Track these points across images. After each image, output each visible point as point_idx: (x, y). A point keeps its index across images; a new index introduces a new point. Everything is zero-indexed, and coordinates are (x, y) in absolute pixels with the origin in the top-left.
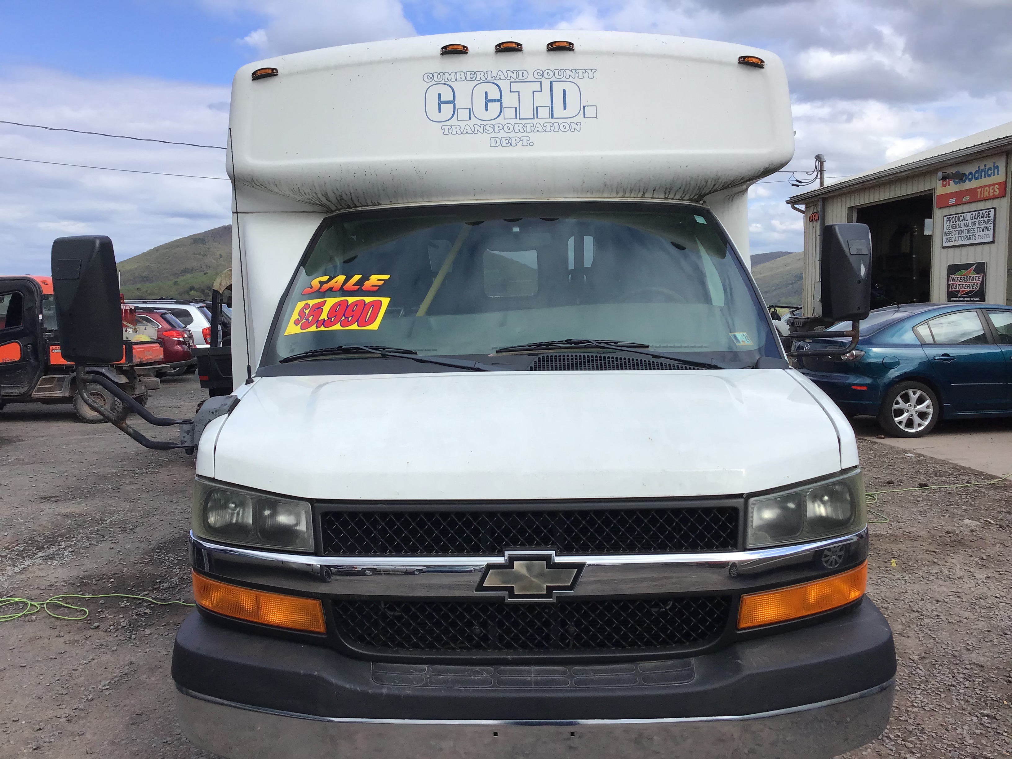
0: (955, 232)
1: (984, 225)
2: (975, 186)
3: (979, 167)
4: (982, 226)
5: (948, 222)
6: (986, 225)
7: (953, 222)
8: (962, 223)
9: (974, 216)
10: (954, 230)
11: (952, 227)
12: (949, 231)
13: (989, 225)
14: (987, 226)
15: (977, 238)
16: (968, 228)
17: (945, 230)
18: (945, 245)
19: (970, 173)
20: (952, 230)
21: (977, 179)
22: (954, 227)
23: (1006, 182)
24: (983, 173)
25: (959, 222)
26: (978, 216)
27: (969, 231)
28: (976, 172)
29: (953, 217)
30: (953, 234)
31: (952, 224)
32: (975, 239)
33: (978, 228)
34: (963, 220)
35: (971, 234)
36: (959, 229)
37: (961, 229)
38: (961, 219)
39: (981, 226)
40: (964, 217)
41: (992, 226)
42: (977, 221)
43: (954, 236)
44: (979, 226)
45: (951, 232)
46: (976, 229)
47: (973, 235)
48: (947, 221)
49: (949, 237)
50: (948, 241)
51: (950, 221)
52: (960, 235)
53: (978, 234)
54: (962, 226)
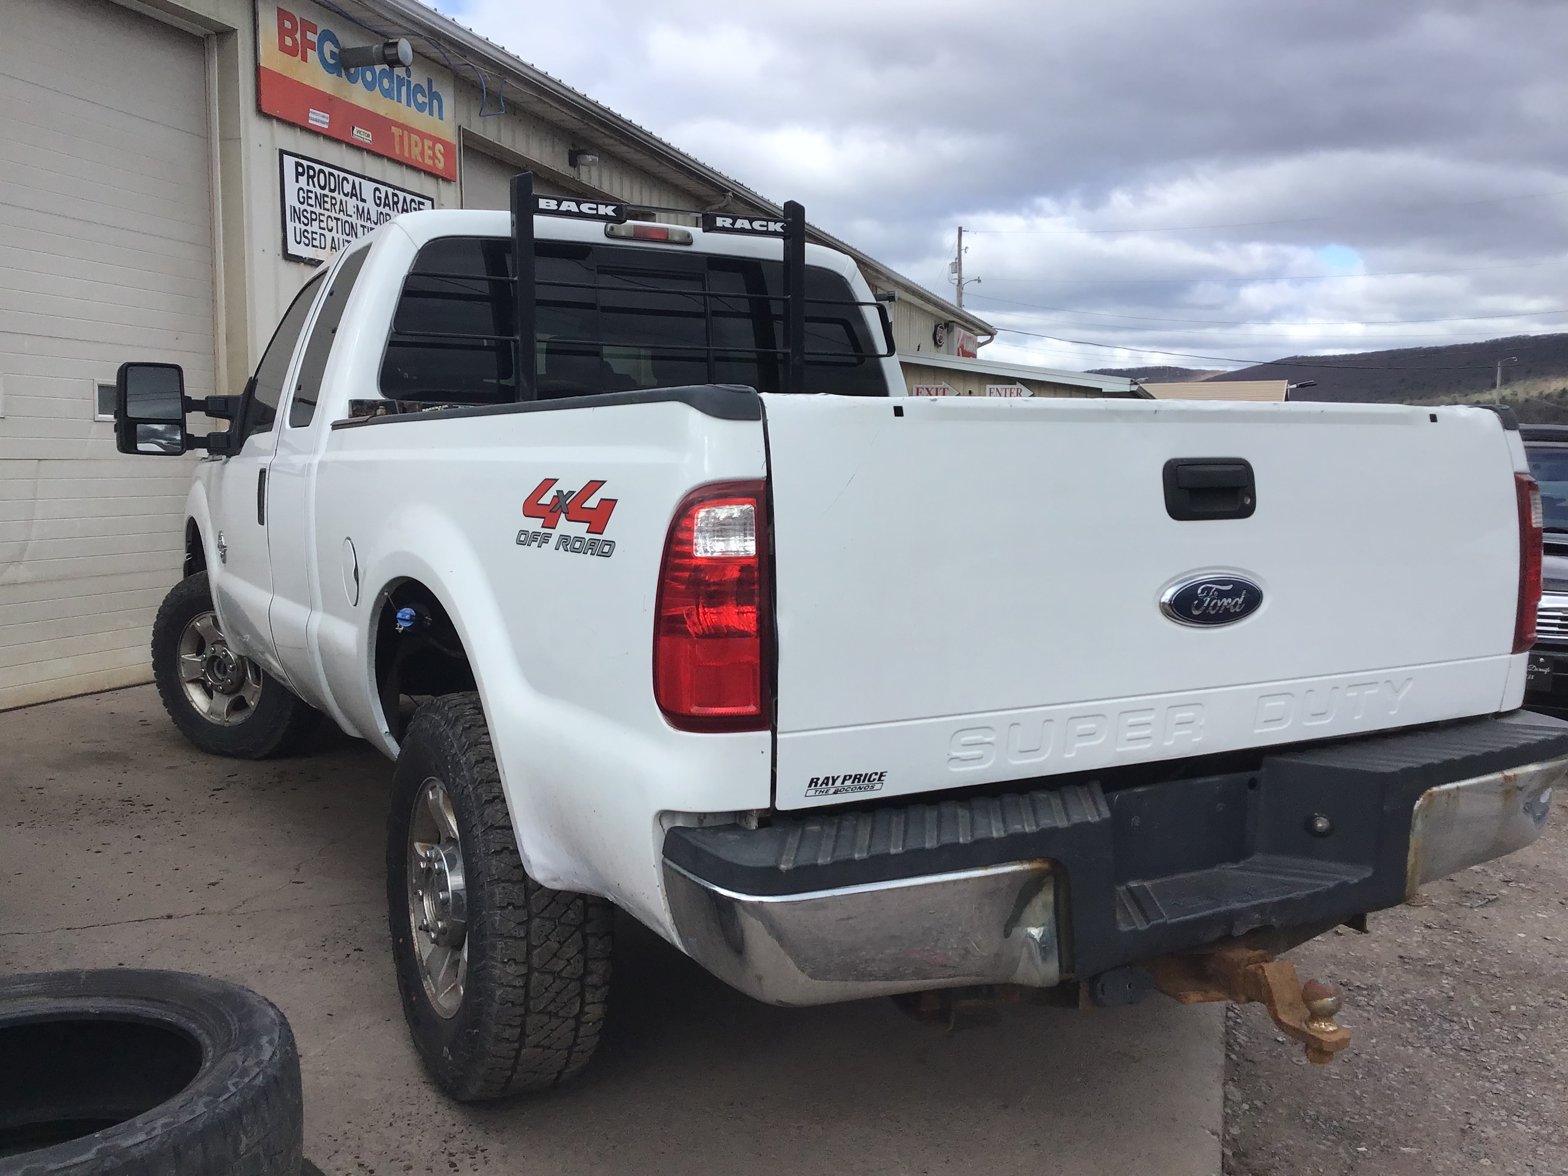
0: (332, 224)
2: (383, 111)
5: (303, 180)
7: (321, 188)
8: (352, 202)
9: (383, 196)
10: (327, 213)
11: (320, 202)
12: (309, 209)
17: (291, 199)
20: (318, 210)
22: (326, 206)
23: (455, 147)
25: (342, 196)
26: (396, 203)
29: (321, 171)
30: (323, 225)
31: (319, 191)
34: (352, 194)
36: (341, 216)
37: (348, 219)
38: (348, 188)
40: (354, 187)
43: (327, 235)
45: (318, 218)
48: (298, 174)
49: (308, 228)
51: (313, 177)
54: (351, 210)
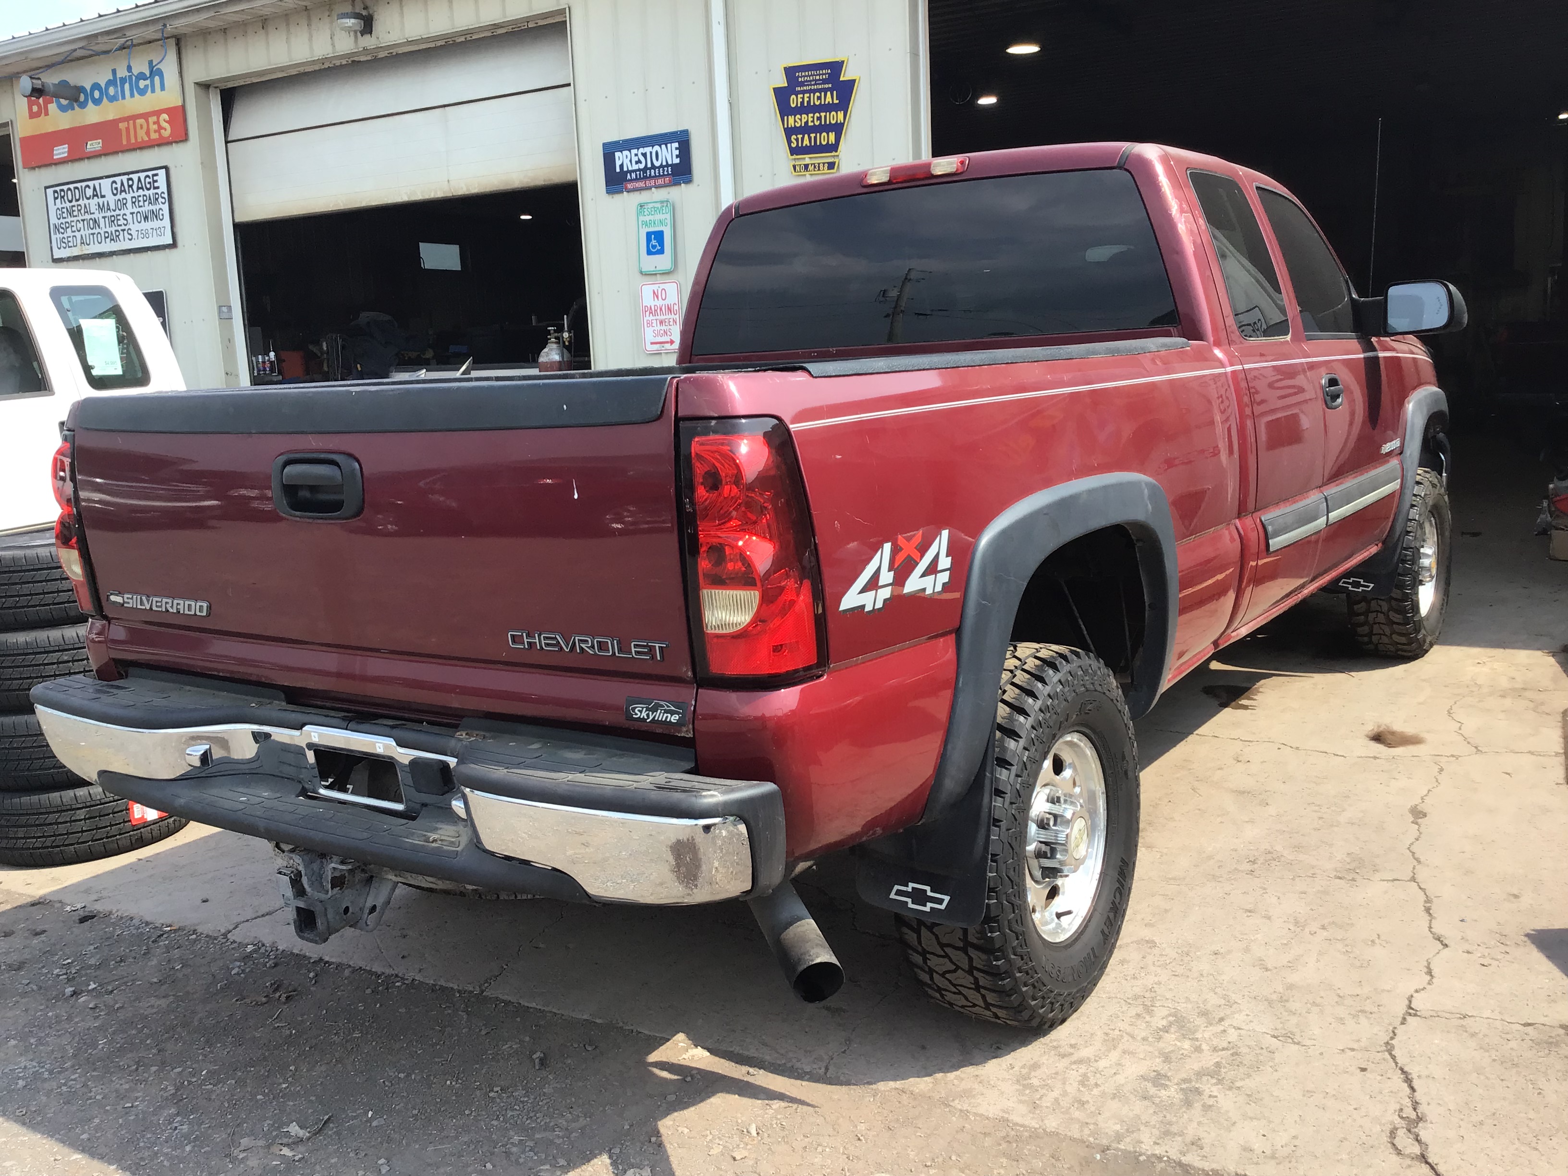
0: (80, 225)
1: (147, 208)
2: (111, 117)
3: (114, 72)
4: (143, 209)
5: (58, 201)
6: (151, 207)
7: (70, 201)
8: (94, 202)
9: (119, 186)
10: (75, 219)
11: (70, 213)
12: (64, 221)
13: (158, 207)
14: (154, 208)
15: (135, 236)
16: (109, 214)
17: (54, 220)
18: (58, 254)
19: (95, 86)
20: (69, 220)
21: (112, 99)
22: (75, 214)
23: (183, 107)
24: (127, 86)
25: (86, 201)
26: (130, 186)
27: (113, 220)
28: (110, 83)
29: (69, 189)
30: (74, 229)
31: (68, 205)
32: (130, 240)
33: (132, 213)
34: (94, 196)
35: (119, 228)
36: (87, 217)
37: (92, 216)
38: (89, 192)
39: (140, 210)
40: (95, 189)
41: (166, 207)
42: (128, 197)
43: (77, 234)
44: (135, 210)
45: (69, 225)
46: (129, 217)
47: (123, 230)
48: (56, 198)
49: (65, 235)
50: (65, 243)
51: (63, 197)
52: (91, 231)
53: (134, 227)
54: (93, 208)
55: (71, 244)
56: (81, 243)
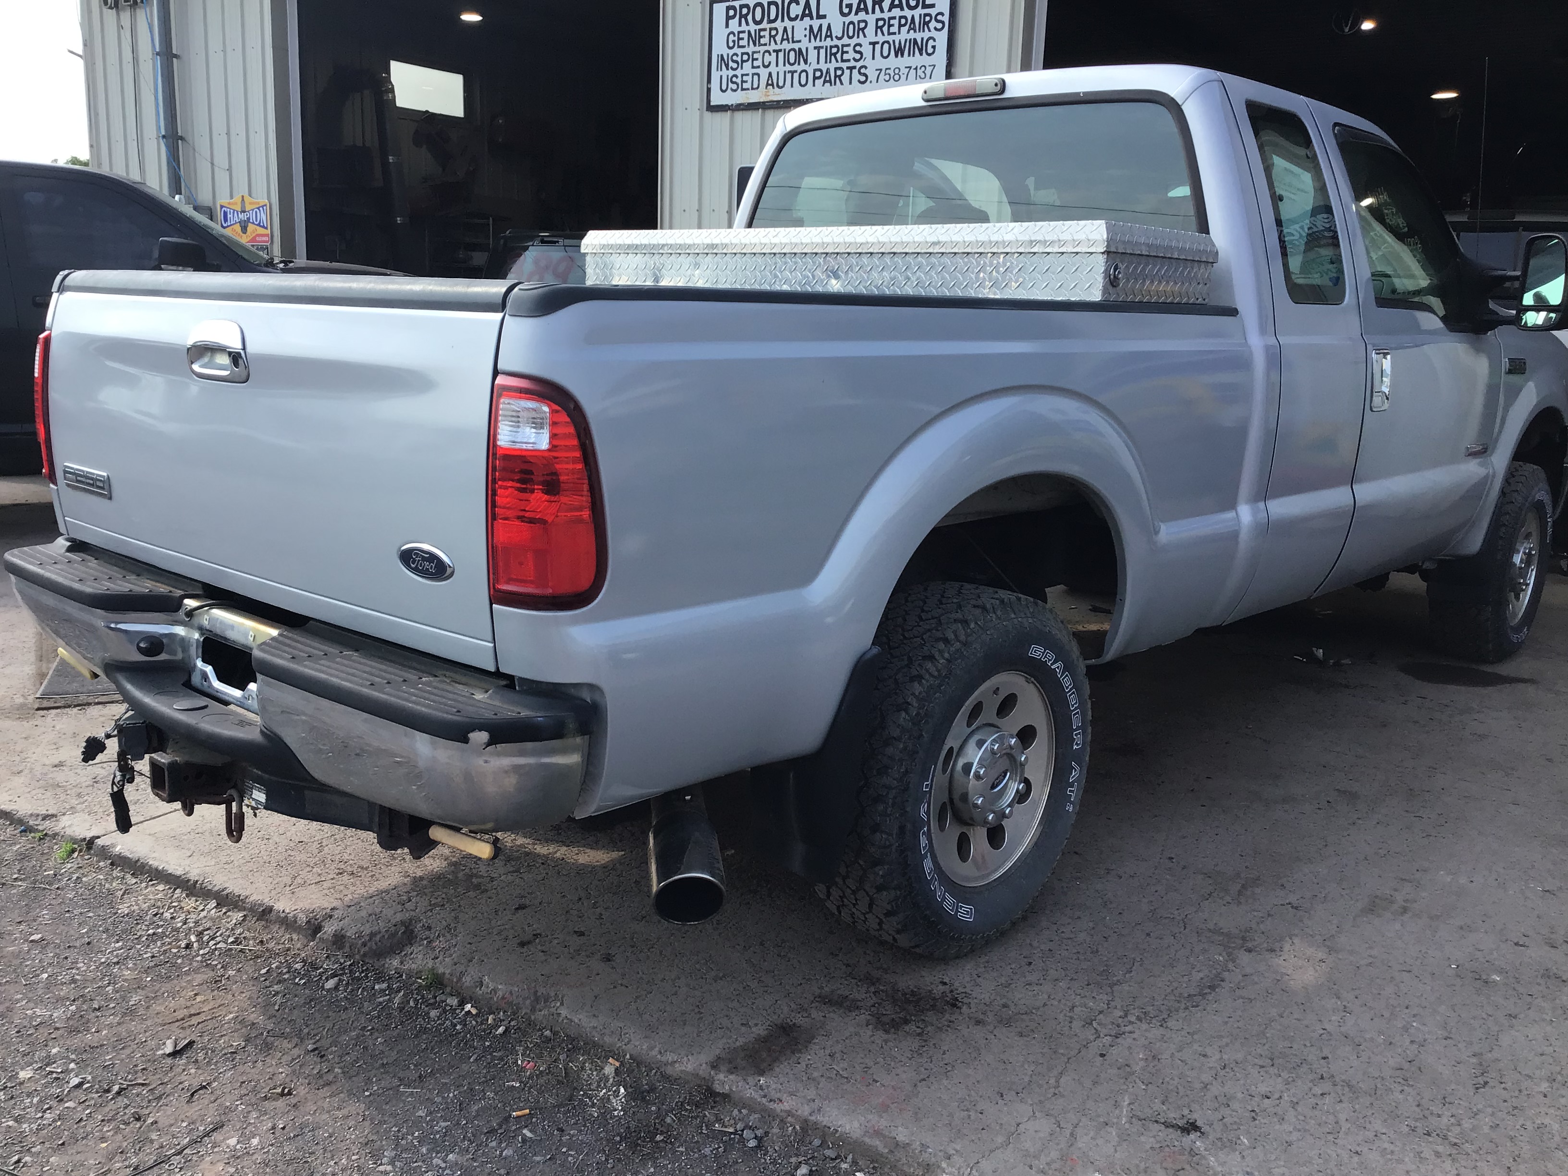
0: (769, 58)
1: (905, 35)
4: (896, 38)
6: (912, 35)
7: (758, 23)
8: (800, 28)
9: (855, 1)
10: (763, 49)
12: (739, 51)
13: (926, 35)
14: (918, 36)
15: (871, 78)
16: (828, 42)
17: (720, 48)
18: (717, 99)
22: (763, 41)
29: (758, 4)
30: (757, 63)
31: (753, 27)
33: (874, 44)
35: (845, 65)
37: (796, 46)
38: (797, 10)
39: (890, 38)
40: (807, 6)
41: (942, 38)
42: (871, 19)
43: (763, 71)
44: (880, 38)
45: (750, 57)
46: (867, 50)
47: (851, 68)
48: (728, 18)
49: (739, 72)
50: (735, 84)
52: (788, 68)
53: (873, 64)
54: (801, 34)
55: (745, 86)
56: (768, 85)
